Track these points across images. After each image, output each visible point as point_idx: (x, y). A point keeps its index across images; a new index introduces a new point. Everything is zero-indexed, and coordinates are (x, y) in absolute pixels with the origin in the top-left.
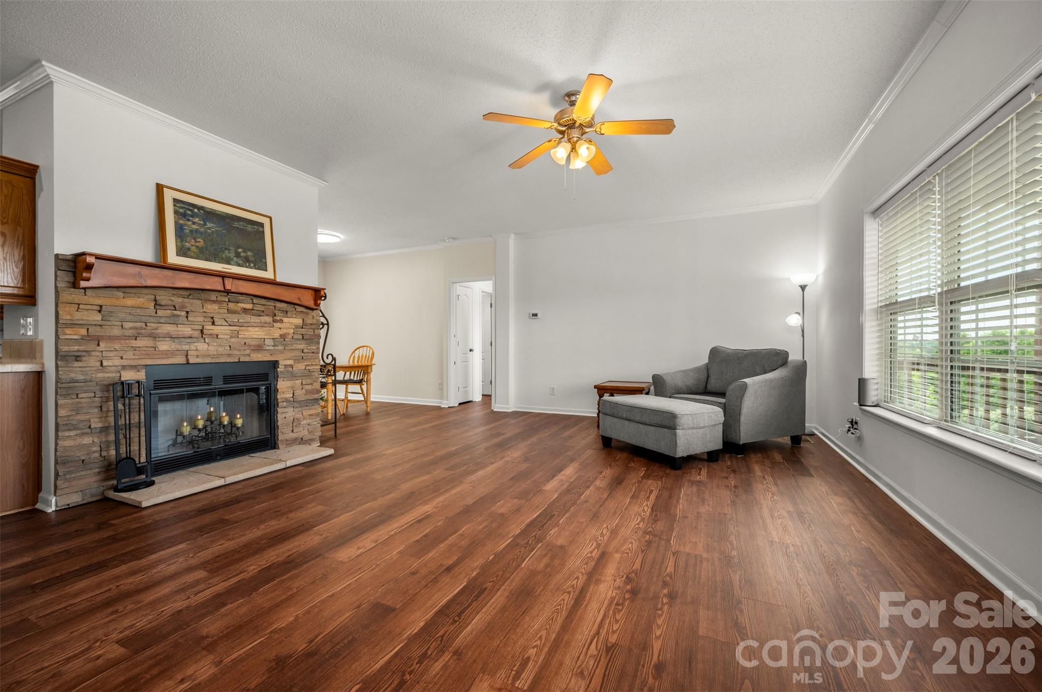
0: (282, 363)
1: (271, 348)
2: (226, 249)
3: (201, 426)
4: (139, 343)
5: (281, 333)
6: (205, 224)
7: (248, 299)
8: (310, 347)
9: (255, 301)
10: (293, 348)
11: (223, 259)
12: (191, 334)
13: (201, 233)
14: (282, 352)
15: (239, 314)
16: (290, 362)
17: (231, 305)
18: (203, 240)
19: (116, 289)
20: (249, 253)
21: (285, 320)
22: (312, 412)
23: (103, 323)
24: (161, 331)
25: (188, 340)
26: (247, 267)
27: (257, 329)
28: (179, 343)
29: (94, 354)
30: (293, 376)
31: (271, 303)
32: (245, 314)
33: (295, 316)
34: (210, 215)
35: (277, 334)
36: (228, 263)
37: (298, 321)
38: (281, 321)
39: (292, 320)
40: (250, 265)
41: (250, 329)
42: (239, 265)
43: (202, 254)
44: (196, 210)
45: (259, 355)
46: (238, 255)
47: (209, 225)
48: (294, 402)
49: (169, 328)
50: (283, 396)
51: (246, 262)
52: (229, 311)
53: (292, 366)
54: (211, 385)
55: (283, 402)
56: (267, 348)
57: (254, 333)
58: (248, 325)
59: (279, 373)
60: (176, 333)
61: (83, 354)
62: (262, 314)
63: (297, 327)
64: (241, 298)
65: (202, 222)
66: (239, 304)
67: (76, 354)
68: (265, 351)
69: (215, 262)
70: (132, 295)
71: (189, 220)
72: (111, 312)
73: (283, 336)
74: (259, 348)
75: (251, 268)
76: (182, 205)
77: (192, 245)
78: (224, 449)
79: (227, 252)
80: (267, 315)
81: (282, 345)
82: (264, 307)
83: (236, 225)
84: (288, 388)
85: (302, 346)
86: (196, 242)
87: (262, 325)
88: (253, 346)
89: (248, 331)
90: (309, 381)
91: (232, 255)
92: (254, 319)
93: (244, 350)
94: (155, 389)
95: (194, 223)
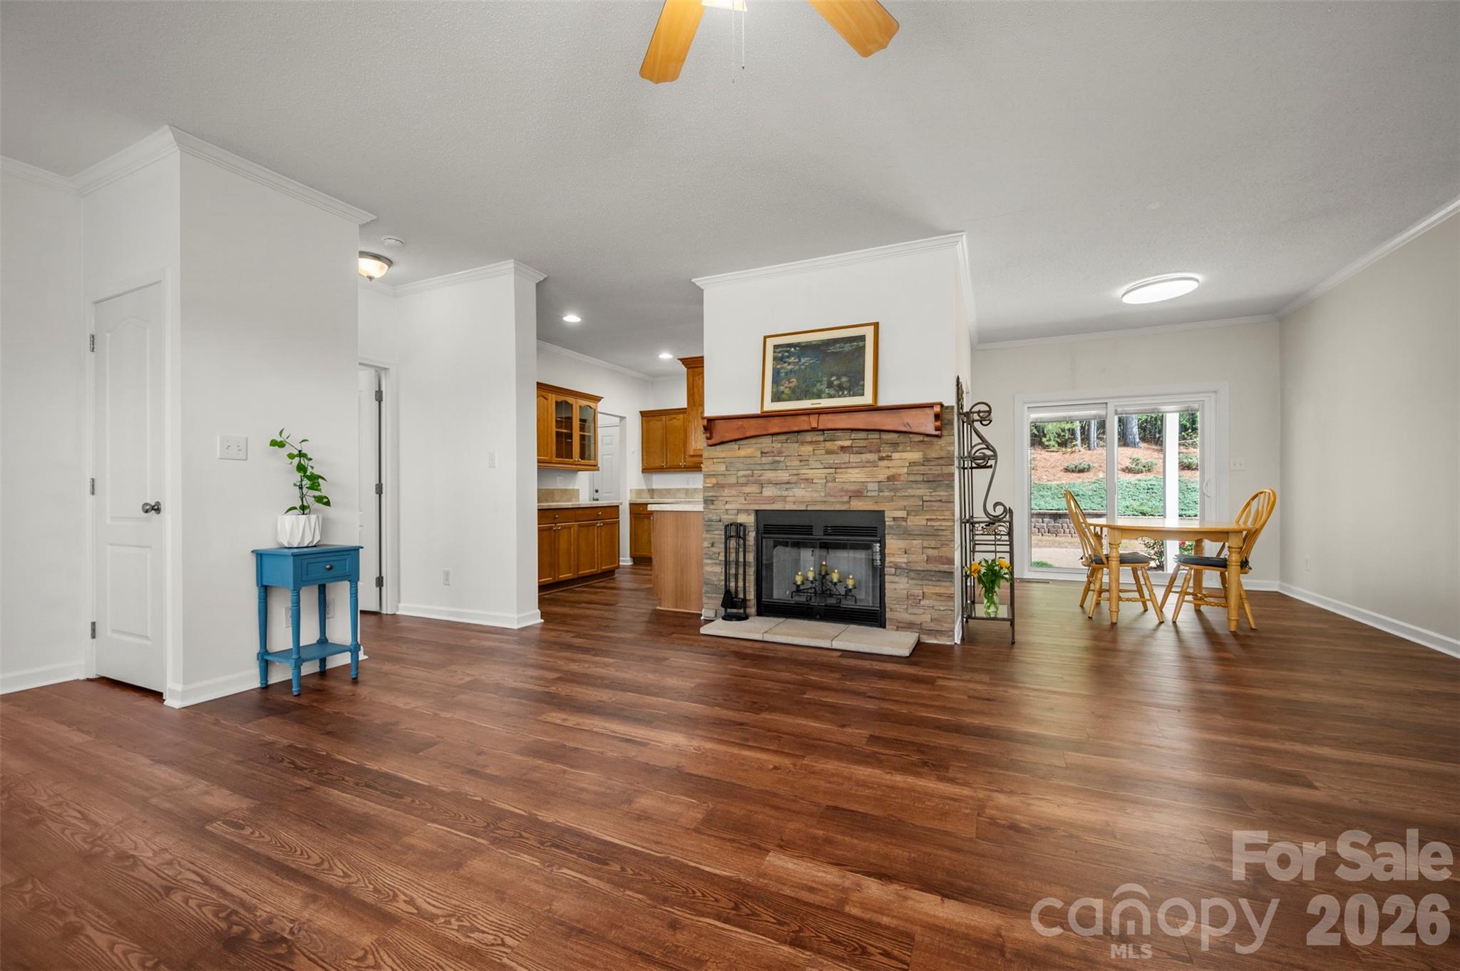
0: (889, 515)
1: (875, 494)
2: (818, 382)
3: (811, 579)
4: (747, 489)
5: (890, 473)
6: (800, 361)
7: (847, 434)
8: (937, 493)
9: (854, 435)
10: (906, 494)
11: (813, 394)
12: (789, 480)
13: (795, 372)
14: (891, 499)
15: (837, 453)
16: (902, 514)
17: (829, 444)
18: (796, 379)
19: (734, 443)
20: (844, 379)
21: (896, 456)
22: (938, 590)
23: (727, 473)
24: (765, 478)
25: (788, 486)
26: (839, 396)
27: (857, 470)
28: (779, 489)
29: (720, 498)
30: (907, 534)
31: (876, 435)
32: (844, 453)
33: (909, 448)
34: (805, 348)
35: (882, 475)
36: (819, 397)
37: (916, 456)
38: (889, 458)
39: (905, 455)
40: (843, 393)
41: (850, 470)
42: (831, 396)
43: (796, 395)
44: (793, 349)
45: (860, 504)
46: (830, 385)
47: (803, 360)
48: (906, 570)
49: (770, 475)
50: (892, 559)
51: (840, 390)
52: (829, 452)
53: (904, 519)
54: (812, 534)
55: (891, 567)
56: (869, 494)
57: (854, 476)
58: (847, 466)
59: (887, 527)
60: (775, 479)
61: (715, 499)
62: (865, 450)
63: (912, 464)
64: (839, 434)
65: (797, 360)
66: (836, 443)
67: (711, 498)
68: (867, 498)
69: (806, 399)
70: (745, 446)
71: (785, 362)
72: (731, 463)
73: (891, 478)
74: (858, 494)
75: (845, 396)
76: (781, 349)
77: (786, 387)
78: (824, 609)
79: (818, 384)
80: (871, 452)
81: (891, 490)
82: (866, 441)
83: (832, 349)
84: (900, 549)
85: (923, 491)
86: (790, 383)
87: (862, 465)
88: (851, 491)
89: (847, 473)
90: (933, 544)
91: (824, 387)
92: (854, 458)
93: (841, 496)
94: (765, 533)
95: (789, 364)
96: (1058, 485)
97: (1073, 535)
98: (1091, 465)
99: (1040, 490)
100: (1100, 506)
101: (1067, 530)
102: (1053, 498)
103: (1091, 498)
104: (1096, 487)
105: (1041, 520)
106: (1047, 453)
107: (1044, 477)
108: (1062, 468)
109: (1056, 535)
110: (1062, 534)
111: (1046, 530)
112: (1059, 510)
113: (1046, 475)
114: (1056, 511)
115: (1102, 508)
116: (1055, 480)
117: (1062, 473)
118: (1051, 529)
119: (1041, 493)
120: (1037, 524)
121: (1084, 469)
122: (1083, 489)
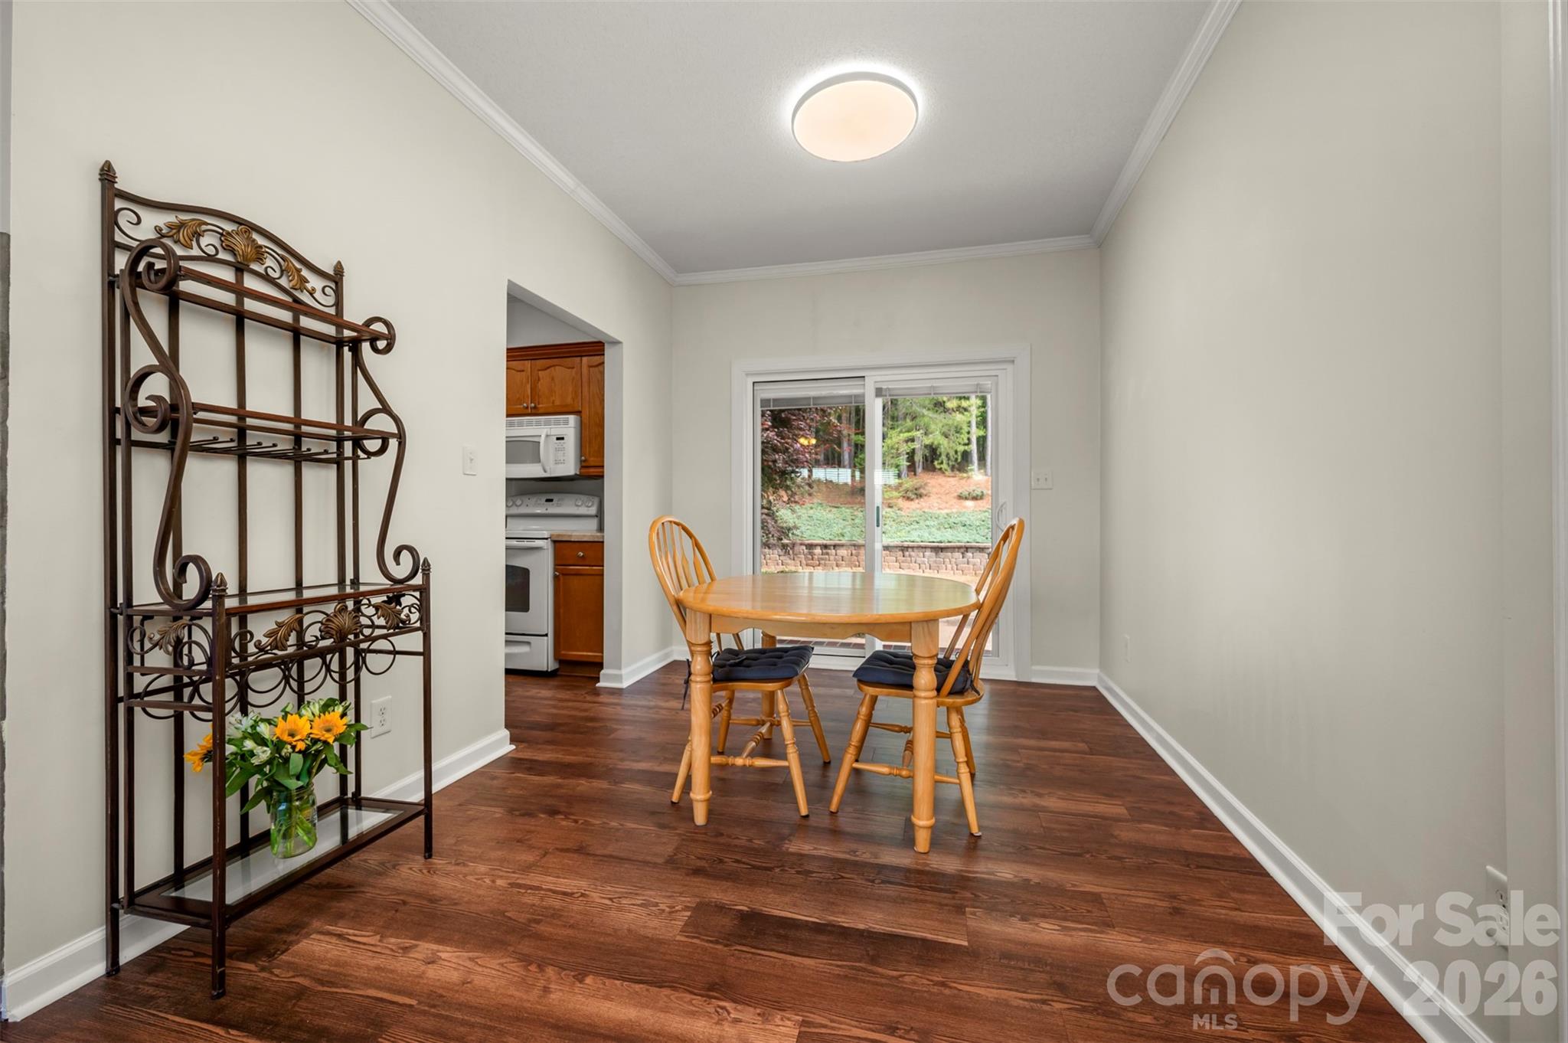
96: (947, 514)
97: (956, 571)
98: (985, 492)
99: (927, 520)
100: (984, 538)
101: (949, 566)
102: (939, 529)
103: (978, 529)
104: (985, 517)
105: (922, 554)
106: (944, 479)
107: (936, 504)
108: (956, 494)
109: (938, 572)
110: (944, 571)
111: (928, 565)
112: (941, 542)
113: (937, 503)
114: (937, 544)
115: (986, 541)
116: (946, 508)
117: (955, 500)
118: (933, 565)
119: (928, 523)
120: (918, 559)
121: (977, 495)
122: (972, 518)
